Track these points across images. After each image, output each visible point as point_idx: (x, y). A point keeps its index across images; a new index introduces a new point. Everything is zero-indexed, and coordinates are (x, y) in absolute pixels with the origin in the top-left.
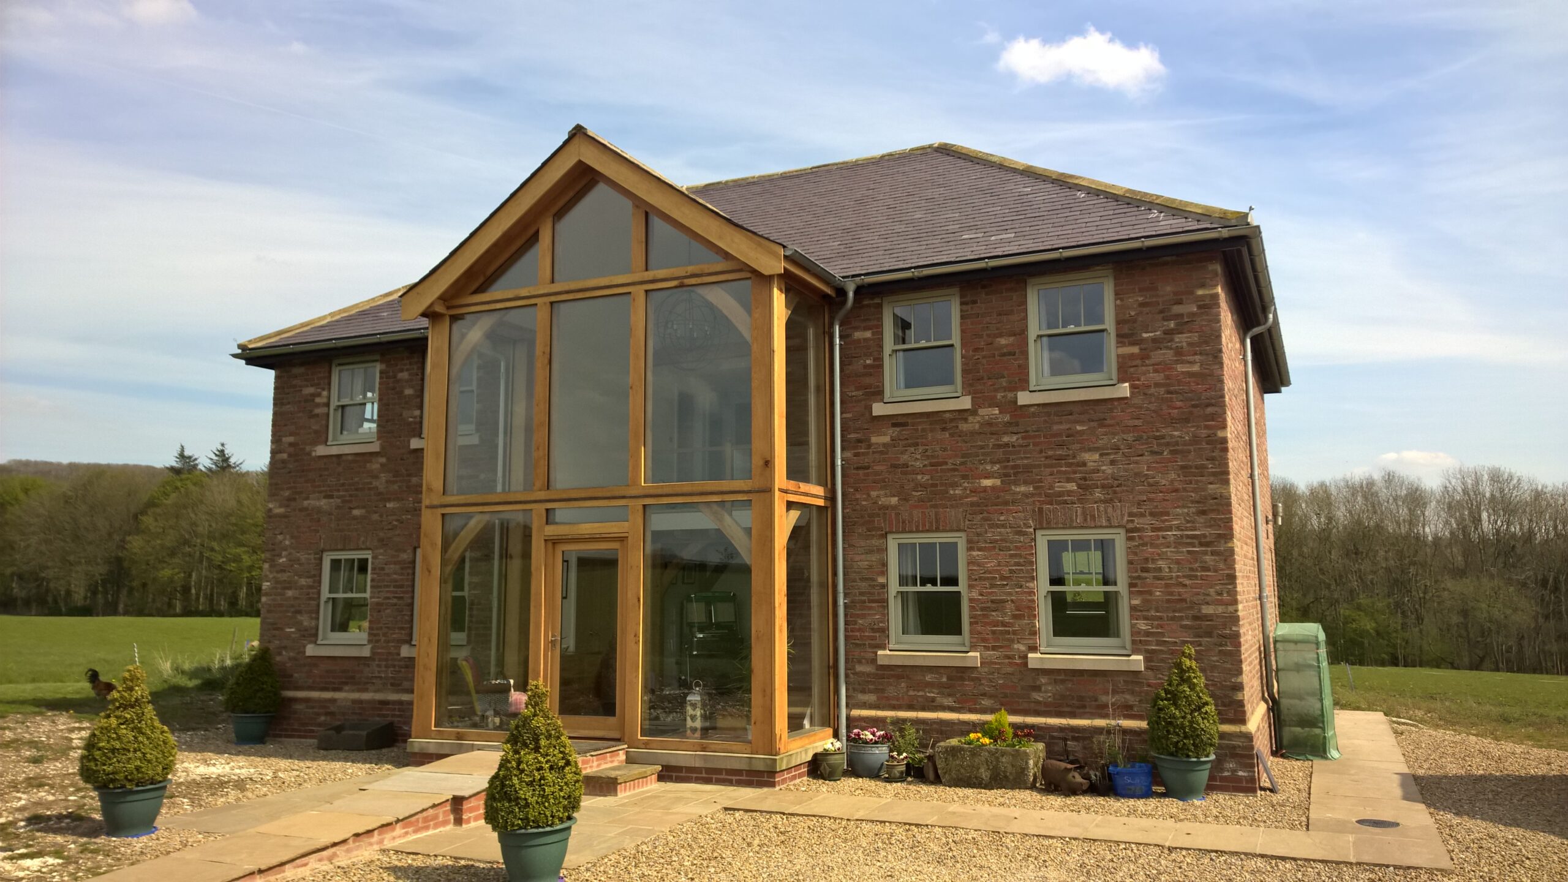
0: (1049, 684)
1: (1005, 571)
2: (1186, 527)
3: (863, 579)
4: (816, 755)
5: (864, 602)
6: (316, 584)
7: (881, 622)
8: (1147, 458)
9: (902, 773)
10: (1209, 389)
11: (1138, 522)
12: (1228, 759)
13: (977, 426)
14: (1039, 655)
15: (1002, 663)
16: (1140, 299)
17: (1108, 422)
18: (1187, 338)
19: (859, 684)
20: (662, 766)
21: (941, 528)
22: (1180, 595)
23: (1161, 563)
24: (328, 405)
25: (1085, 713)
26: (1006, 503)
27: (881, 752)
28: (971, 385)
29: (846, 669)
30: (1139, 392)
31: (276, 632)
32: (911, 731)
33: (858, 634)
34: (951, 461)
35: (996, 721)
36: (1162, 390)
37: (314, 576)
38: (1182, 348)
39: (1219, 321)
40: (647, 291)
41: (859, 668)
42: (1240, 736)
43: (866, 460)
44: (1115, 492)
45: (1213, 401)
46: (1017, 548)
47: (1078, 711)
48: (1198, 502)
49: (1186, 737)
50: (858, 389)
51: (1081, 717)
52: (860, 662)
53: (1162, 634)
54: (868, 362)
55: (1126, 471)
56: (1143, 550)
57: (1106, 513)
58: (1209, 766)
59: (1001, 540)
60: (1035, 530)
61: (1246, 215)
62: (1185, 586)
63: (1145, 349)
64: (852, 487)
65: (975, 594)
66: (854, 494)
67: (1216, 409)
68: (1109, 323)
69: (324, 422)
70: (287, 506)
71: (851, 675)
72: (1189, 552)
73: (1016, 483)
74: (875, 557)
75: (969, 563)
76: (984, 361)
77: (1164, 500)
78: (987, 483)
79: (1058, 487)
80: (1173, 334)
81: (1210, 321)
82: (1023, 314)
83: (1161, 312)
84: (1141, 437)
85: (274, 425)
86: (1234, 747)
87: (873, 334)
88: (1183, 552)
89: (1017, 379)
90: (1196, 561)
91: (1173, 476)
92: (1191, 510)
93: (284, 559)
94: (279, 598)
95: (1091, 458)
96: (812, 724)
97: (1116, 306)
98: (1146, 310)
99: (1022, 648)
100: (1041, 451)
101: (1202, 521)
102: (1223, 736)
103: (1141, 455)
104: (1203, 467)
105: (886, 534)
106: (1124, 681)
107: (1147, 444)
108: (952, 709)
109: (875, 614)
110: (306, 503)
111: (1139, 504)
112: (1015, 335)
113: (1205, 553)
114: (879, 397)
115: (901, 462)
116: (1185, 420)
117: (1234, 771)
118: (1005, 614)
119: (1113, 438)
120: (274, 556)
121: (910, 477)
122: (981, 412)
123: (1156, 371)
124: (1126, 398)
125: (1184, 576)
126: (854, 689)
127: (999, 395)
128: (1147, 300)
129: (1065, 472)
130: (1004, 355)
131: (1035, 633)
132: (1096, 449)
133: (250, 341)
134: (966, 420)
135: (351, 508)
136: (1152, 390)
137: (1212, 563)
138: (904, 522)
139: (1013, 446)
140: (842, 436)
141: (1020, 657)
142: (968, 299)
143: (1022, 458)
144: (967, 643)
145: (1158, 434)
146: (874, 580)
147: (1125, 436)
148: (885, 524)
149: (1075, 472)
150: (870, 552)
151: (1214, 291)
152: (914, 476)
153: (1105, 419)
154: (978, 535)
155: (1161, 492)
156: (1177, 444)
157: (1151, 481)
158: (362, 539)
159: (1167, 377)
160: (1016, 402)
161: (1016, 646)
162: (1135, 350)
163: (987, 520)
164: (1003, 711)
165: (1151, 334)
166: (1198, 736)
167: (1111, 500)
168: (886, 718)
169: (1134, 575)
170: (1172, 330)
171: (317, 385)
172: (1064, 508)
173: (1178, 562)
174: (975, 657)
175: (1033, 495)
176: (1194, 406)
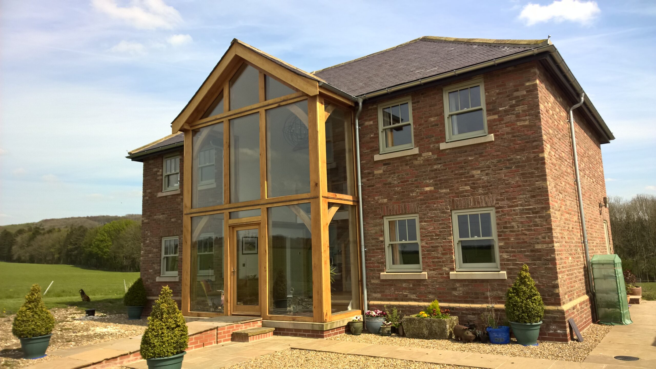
0: (461, 287)
1: (437, 231)
2: (525, 205)
3: (373, 239)
4: (349, 323)
5: (374, 250)
6: (159, 251)
7: (382, 259)
8: (504, 171)
9: (389, 331)
10: (534, 133)
11: (501, 204)
12: (552, 324)
13: (422, 162)
14: (455, 272)
15: (438, 277)
16: (497, 91)
17: (484, 154)
18: (522, 108)
19: (373, 289)
20: (275, 328)
21: (407, 212)
22: (523, 240)
23: (514, 224)
24: (162, 175)
25: (479, 301)
26: (437, 198)
27: (380, 321)
28: (418, 142)
29: (367, 281)
30: (499, 138)
31: (146, 272)
32: (395, 311)
33: (371, 265)
34: (410, 180)
35: (432, 305)
36: (510, 136)
37: (159, 248)
38: (519, 113)
39: (538, 98)
40: (266, 110)
41: (373, 281)
42: (558, 312)
43: (372, 182)
44: (489, 189)
45: (536, 139)
46: (443, 220)
47: (475, 300)
48: (531, 191)
49: (523, 312)
50: (367, 149)
51: (477, 303)
52: (373, 278)
53: (515, 260)
54: (372, 136)
55: (494, 178)
56: (504, 218)
57: (485, 200)
58: (539, 327)
59: (435, 216)
60: (451, 211)
61: (547, 40)
62: (526, 235)
63: (501, 116)
64: (367, 196)
65: (424, 244)
66: (368, 199)
67: (538, 143)
68: (483, 106)
69: (161, 183)
70: (149, 219)
71: (369, 285)
72: (527, 217)
73: (441, 188)
74: (378, 228)
75: (420, 229)
76: (424, 130)
77: (514, 191)
78: (427, 189)
79: (461, 189)
80: (514, 106)
81: (533, 98)
82: (441, 105)
83: (508, 96)
84: (501, 160)
85: (143, 185)
86: (555, 318)
87: (373, 122)
88: (524, 217)
89: (439, 137)
90: (531, 222)
91: (518, 179)
92: (528, 196)
93: (148, 241)
94: (147, 257)
95: (476, 173)
96: (352, 308)
97: (486, 96)
98: (500, 96)
99: (447, 269)
100: (452, 172)
101: (533, 201)
102: (546, 312)
103: (501, 170)
104: (533, 173)
105: (383, 217)
106: (498, 285)
107: (504, 164)
108: (415, 300)
109: (379, 255)
110: (155, 217)
111: (501, 194)
112: (438, 116)
113: (536, 217)
114: (377, 152)
115: (388, 182)
116: (522, 150)
117: (555, 330)
118: (438, 253)
119: (487, 162)
120: (144, 240)
121: (392, 189)
122: (424, 155)
123: (507, 126)
124: (492, 141)
125: (525, 230)
126: (371, 292)
127: (431, 146)
128: (501, 91)
129: (464, 181)
130: (433, 126)
131: (452, 262)
132: (478, 168)
133: (133, 151)
134: (416, 159)
135: (171, 218)
136: (505, 136)
137: (539, 222)
138: (390, 210)
139: (439, 170)
140: (361, 171)
141: (446, 274)
142: (415, 101)
143: (443, 176)
144: (422, 268)
145: (509, 158)
146: (378, 239)
147: (493, 161)
148: (382, 212)
149: (469, 181)
150: (376, 226)
151: (535, 82)
152: (394, 188)
153: (483, 153)
154: (424, 214)
155: (512, 187)
156: (519, 162)
157: (506, 182)
158: (175, 231)
159: (513, 129)
160: (439, 148)
161: (444, 268)
162: (496, 117)
163: (428, 207)
164: (436, 300)
165: (504, 108)
166: (530, 311)
167: (487, 193)
168: (384, 305)
169: (500, 230)
170: (514, 104)
171: (158, 167)
172: (464, 199)
173: (522, 223)
174: (425, 274)
175: (449, 193)
176: (527, 142)
